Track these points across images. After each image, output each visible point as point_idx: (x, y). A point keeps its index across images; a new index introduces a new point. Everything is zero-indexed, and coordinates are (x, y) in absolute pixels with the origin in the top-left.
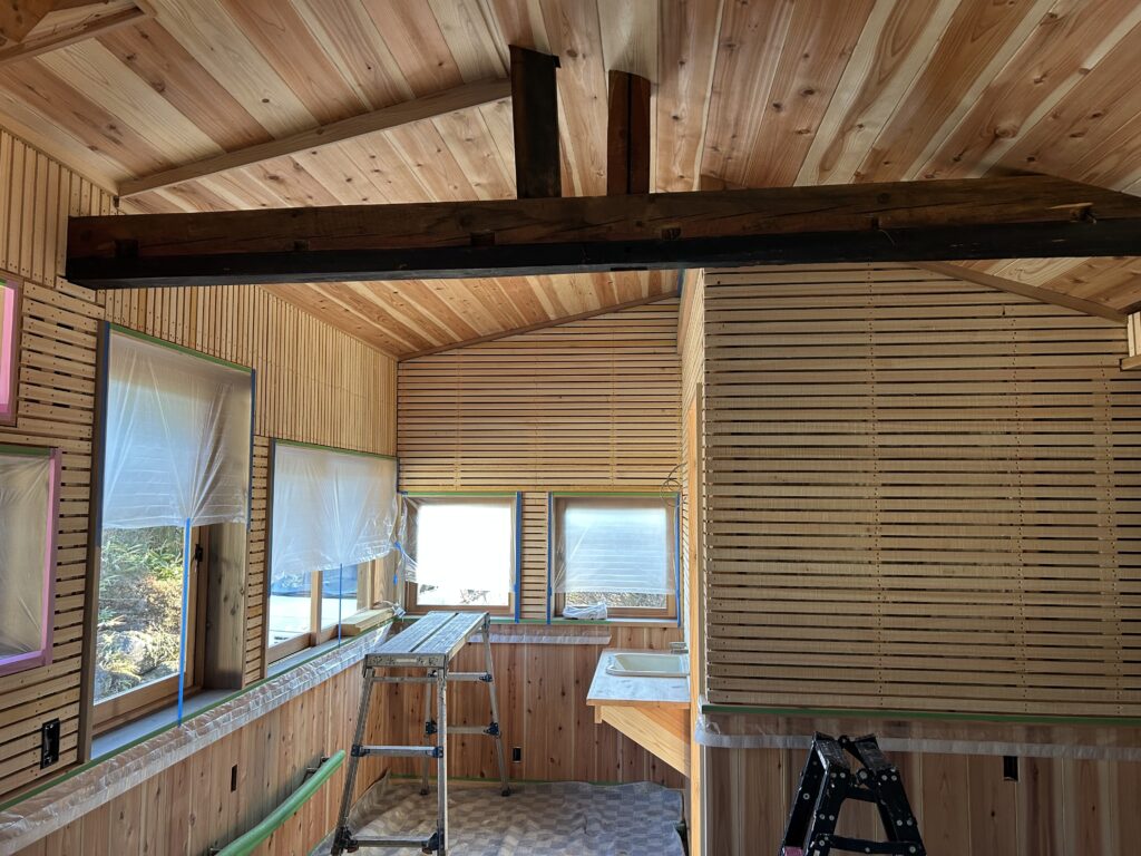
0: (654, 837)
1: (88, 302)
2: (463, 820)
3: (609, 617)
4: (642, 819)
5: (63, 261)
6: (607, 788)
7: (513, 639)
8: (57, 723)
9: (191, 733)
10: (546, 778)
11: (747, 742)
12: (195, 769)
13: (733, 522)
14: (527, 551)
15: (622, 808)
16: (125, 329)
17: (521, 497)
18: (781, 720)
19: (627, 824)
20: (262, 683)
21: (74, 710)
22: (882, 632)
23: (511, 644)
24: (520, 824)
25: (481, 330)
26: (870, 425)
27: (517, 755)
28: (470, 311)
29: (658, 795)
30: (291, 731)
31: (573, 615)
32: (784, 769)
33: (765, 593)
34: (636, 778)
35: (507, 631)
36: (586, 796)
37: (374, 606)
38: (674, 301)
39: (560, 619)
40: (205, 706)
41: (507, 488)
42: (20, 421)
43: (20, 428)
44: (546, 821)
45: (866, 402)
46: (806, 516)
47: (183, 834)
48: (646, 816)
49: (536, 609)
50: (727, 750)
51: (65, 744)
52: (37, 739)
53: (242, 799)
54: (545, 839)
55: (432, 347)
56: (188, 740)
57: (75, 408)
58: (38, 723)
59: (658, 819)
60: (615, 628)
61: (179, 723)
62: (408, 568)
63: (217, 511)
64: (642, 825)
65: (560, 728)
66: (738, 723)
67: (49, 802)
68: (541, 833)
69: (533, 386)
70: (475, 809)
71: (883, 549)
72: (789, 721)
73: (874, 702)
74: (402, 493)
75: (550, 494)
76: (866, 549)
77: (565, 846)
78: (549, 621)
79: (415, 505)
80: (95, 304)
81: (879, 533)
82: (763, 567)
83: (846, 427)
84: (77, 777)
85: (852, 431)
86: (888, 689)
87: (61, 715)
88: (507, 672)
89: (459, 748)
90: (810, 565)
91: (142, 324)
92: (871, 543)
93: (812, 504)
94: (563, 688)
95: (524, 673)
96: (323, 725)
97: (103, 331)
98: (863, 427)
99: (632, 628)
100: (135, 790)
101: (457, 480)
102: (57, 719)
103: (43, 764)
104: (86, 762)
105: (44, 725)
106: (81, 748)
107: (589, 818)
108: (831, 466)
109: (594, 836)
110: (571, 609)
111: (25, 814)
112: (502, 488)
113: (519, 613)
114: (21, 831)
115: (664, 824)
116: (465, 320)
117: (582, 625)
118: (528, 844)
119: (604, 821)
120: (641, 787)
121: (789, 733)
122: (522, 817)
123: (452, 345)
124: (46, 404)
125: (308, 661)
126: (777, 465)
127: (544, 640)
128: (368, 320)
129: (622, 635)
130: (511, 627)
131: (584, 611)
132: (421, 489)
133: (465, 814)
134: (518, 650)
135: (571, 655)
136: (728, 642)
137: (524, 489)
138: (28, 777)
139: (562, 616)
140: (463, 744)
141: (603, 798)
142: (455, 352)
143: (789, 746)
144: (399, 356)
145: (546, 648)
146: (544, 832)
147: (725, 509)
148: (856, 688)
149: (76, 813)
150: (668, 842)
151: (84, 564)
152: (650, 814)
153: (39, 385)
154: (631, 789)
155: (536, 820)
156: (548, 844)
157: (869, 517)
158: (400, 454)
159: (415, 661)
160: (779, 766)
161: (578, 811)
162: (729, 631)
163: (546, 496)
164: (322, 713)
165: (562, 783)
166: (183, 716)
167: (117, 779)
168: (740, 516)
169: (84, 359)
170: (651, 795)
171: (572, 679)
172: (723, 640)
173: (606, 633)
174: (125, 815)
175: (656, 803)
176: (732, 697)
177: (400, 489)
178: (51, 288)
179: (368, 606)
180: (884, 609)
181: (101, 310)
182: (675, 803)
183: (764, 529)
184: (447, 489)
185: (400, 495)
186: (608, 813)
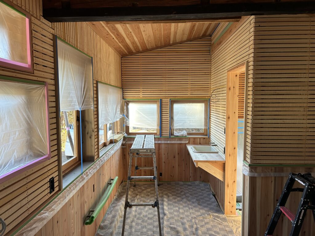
0: (206, 197)
1: (49, 27)
2: (149, 194)
3: (188, 135)
4: (200, 192)
5: (42, 9)
6: (187, 183)
7: (159, 142)
8: (53, 178)
9: (85, 176)
10: (169, 181)
11: (262, 175)
12: (86, 187)
13: (260, 107)
14: (163, 117)
15: (194, 189)
16: (60, 39)
17: (161, 100)
18: (273, 168)
19: (197, 194)
20: (99, 159)
21: (57, 173)
22: (306, 141)
23: (159, 143)
24: (166, 194)
25: (149, 47)
26: (307, 75)
27: (161, 174)
28: (149, 40)
29: (202, 185)
30: (104, 172)
31: (177, 135)
32: (273, 182)
33: (270, 129)
34: (195, 180)
35: (157, 140)
36: (182, 185)
37: (118, 133)
38: (209, 38)
39: (173, 136)
40: (87, 167)
41: (157, 98)
42: (35, 71)
43: (35, 74)
44: (173, 193)
45: (306, 67)
46: (285, 105)
47: (84, 207)
48: (201, 191)
49: (166, 133)
50: (255, 177)
51: (56, 184)
52: (48, 185)
53: (96, 194)
54: (175, 199)
55: (132, 52)
56: (84, 179)
57: (49, 67)
58: (48, 179)
59: (205, 192)
60: (190, 138)
61: (82, 174)
62: (127, 122)
63: (87, 105)
64: (201, 194)
65: (173, 167)
66: (259, 169)
67: (54, 205)
68: (173, 197)
69: (165, 65)
70: (151, 190)
71: (308, 115)
72: (275, 168)
73: (302, 162)
74: (124, 99)
75: (170, 99)
76: (303, 115)
77: (181, 201)
78: (170, 137)
79: (128, 103)
80: (51, 28)
81: (308, 110)
82: (270, 121)
83: (299, 75)
84: (60, 195)
85: (301, 77)
86: (307, 158)
87: (54, 175)
88: (157, 151)
89: (144, 173)
90: (285, 120)
91: (64, 38)
92: (305, 113)
93: (287, 101)
94: (174, 156)
95: (163, 151)
96: (111, 169)
97: (55, 39)
98: (305, 75)
99: (194, 138)
100: (73, 197)
101: (141, 95)
102: (53, 177)
103: (50, 192)
104: (62, 190)
105: (50, 179)
106: (60, 185)
107: (185, 192)
108: (294, 88)
109: (189, 197)
110: (176, 133)
111: (48, 210)
112: (155, 98)
113: (161, 134)
114: (47, 216)
115: (207, 193)
116: (146, 43)
117: (180, 138)
118: (171, 200)
119: (190, 193)
120: (197, 182)
121: (275, 172)
122: (166, 192)
123: (139, 52)
124: (41, 65)
125: (107, 151)
126: (276, 88)
127: (169, 142)
128: (118, 42)
129: (192, 140)
130: (158, 139)
131: (180, 134)
132: (130, 98)
133: (149, 192)
134: (161, 145)
135: (177, 146)
136: (257, 145)
137: (162, 98)
138: (47, 198)
139: (174, 135)
140: (145, 172)
141: (186, 186)
142: (139, 54)
143: (275, 176)
144: (122, 56)
145: (169, 145)
146: (174, 197)
147: (258, 103)
148: (297, 158)
149: (60, 206)
150: (210, 199)
151: (56, 124)
152: (202, 190)
153: (38, 58)
154: (194, 183)
155: (170, 193)
156: (176, 200)
157: (305, 105)
158: (123, 87)
159: (145, 151)
160: (272, 182)
161: (181, 190)
162: (258, 141)
163: (169, 100)
164: (110, 166)
165: (174, 182)
166: (83, 171)
167: (69, 193)
168: (263, 105)
169: (50, 49)
170: (200, 185)
171: (177, 153)
172: (256, 144)
173: (187, 140)
174: (71, 204)
175: (202, 187)
176: (258, 162)
177: (124, 98)
178: (39, 20)
179: (116, 133)
180: (308, 134)
181: (53, 31)
182: (208, 187)
183: (271, 109)
184: (138, 98)
185: (124, 100)
186: (190, 190)
